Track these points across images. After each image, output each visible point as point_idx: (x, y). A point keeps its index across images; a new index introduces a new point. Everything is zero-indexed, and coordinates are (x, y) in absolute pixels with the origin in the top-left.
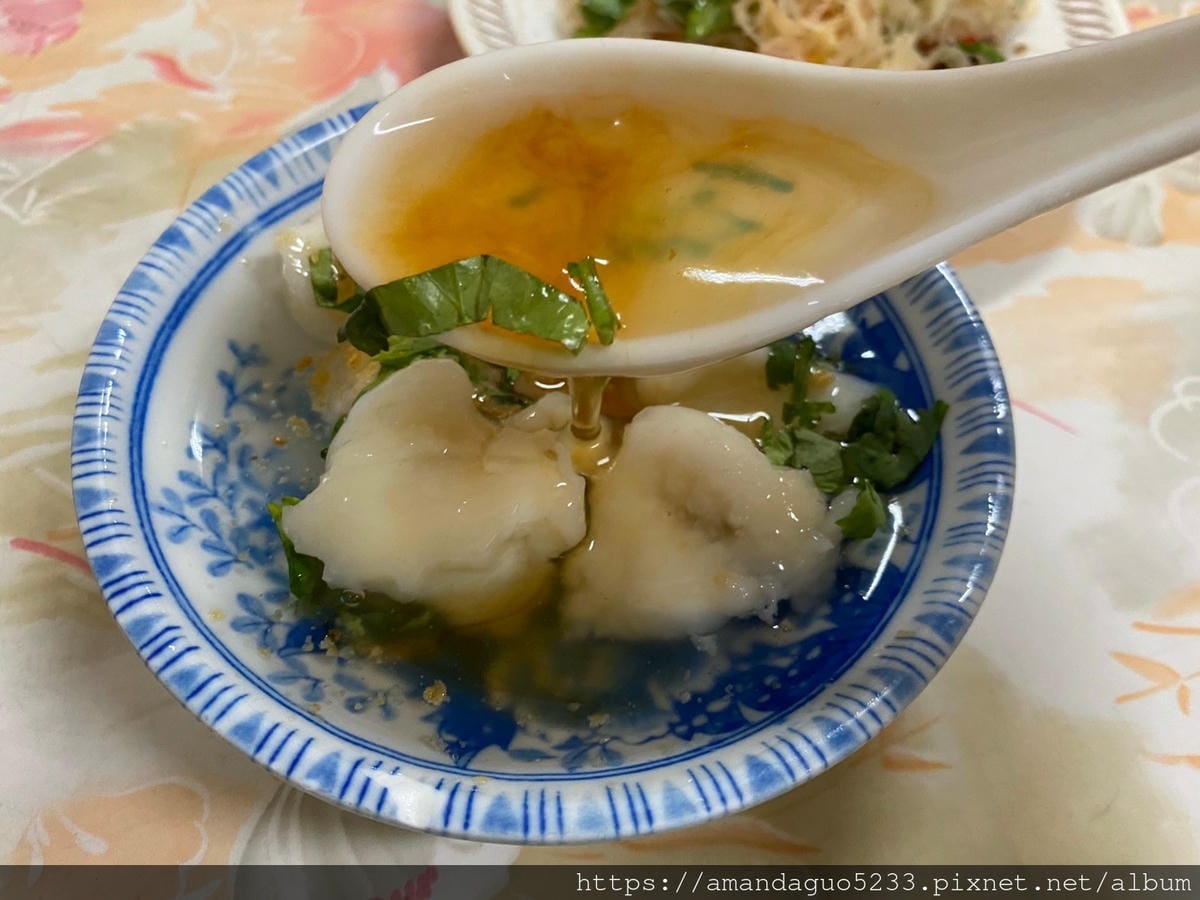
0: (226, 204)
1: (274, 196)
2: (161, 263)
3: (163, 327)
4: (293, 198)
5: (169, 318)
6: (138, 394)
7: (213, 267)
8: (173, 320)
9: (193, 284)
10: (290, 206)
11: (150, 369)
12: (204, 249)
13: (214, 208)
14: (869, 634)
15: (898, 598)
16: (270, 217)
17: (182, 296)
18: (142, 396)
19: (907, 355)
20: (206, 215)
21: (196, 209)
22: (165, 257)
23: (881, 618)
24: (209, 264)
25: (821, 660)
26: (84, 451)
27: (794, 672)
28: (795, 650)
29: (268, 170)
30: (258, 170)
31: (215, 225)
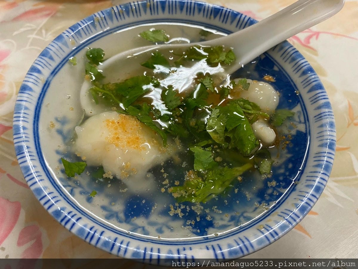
0: (39, 72)
1: (54, 65)
2: (25, 99)
3: (34, 122)
4: (60, 64)
5: (35, 118)
6: (36, 148)
7: (42, 95)
8: (36, 118)
9: (38, 103)
10: (60, 67)
11: (36, 138)
12: (37, 90)
13: (36, 74)
16: (54, 73)
17: (36, 109)
18: (38, 149)
19: (277, 66)
21: (29, 76)
22: (25, 96)
24: (41, 94)
26: (28, 175)
27: (287, 174)
28: (283, 166)
29: (49, 56)
30: (46, 56)
31: (38, 80)
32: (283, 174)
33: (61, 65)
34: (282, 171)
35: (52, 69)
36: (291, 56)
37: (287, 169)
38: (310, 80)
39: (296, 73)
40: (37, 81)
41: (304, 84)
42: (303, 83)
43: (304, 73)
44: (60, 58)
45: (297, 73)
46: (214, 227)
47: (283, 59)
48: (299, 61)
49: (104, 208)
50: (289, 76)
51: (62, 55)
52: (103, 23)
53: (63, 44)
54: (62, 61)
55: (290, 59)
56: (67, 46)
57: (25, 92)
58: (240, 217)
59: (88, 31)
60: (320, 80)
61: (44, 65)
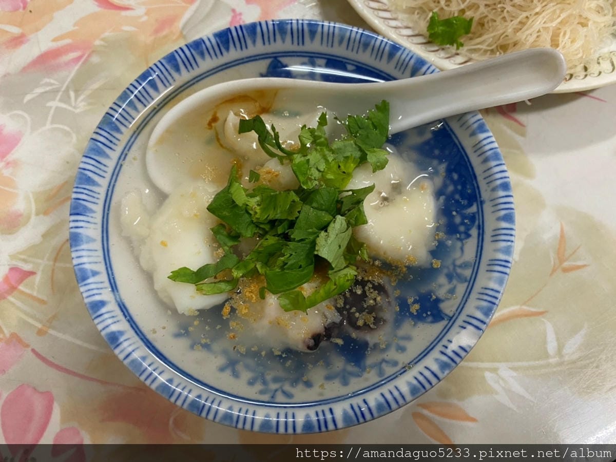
0: (102, 303)
1: (104, 277)
2: (130, 349)
12: (124, 326)
13: (103, 310)
14: (461, 154)
15: (453, 136)
19: (349, 64)
20: (106, 316)
23: (457, 146)
24: (132, 326)
25: (460, 176)
26: (237, 422)
27: (459, 187)
28: (448, 182)
29: (90, 274)
30: (88, 278)
31: (113, 314)
32: (456, 191)
33: (109, 269)
34: (451, 188)
35: (107, 284)
36: (360, 42)
37: (455, 183)
38: (404, 60)
39: (380, 60)
40: (113, 317)
41: (400, 68)
42: (398, 68)
43: (391, 55)
44: (100, 262)
45: (382, 59)
46: (443, 301)
47: (352, 50)
48: (375, 44)
49: (328, 378)
50: (374, 68)
51: (98, 256)
52: (100, 169)
53: (88, 242)
54: (106, 264)
55: (361, 46)
56: (94, 240)
57: (119, 342)
58: (454, 269)
59: (94, 197)
60: (415, 53)
61: (98, 289)
